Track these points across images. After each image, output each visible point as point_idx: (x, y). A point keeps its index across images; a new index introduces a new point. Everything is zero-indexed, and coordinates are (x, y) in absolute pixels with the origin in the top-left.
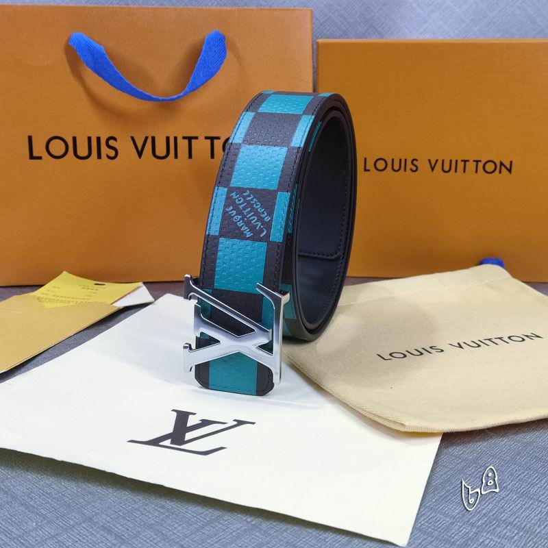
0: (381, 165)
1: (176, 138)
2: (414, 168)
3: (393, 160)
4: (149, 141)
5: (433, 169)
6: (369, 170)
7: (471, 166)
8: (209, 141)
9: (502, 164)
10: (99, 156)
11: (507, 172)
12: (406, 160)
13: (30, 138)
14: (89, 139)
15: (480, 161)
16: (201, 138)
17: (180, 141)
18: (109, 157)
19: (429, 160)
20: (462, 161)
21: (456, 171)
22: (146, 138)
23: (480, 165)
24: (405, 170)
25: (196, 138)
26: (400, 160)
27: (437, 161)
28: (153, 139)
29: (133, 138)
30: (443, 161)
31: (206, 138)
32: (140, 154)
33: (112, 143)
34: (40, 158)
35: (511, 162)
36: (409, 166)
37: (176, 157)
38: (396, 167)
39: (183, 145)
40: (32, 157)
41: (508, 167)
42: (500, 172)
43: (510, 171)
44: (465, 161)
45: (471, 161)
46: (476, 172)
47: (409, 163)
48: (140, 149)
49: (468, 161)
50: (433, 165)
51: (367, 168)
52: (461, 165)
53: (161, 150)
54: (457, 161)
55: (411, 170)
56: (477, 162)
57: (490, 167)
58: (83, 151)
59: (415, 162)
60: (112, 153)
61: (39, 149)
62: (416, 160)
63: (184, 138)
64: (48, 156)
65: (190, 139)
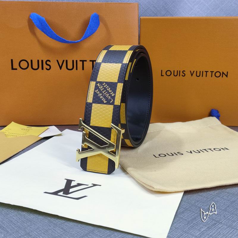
0: (169, 73)
1: (77, 61)
2: (184, 75)
3: (174, 71)
4: (65, 62)
5: (192, 75)
6: (163, 76)
7: (209, 74)
8: (91, 62)
9: (223, 73)
10: (43, 69)
11: (226, 77)
12: (180, 71)
13: (12, 60)
14: (38, 61)
15: (213, 72)
16: (88, 61)
17: (78, 62)
18: (47, 69)
19: (190, 71)
20: (205, 71)
21: (202, 76)
22: (64, 61)
23: (214, 73)
24: (180, 76)
25: (86, 61)
26: (177, 71)
27: (194, 71)
28: (67, 61)
29: (57, 61)
30: (197, 71)
31: (90, 61)
32: (61, 68)
33: (48, 63)
34: (16, 69)
35: (227, 72)
36: (181, 74)
37: (77, 69)
38: (176, 74)
39: (80, 64)
40: (13, 69)
41: (226, 75)
42: (222, 77)
43: (227, 76)
44: (207, 72)
45: (209, 72)
46: (212, 76)
47: (181, 72)
48: (61, 66)
49: (208, 72)
50: (192, 74)
51: (162, 75)
52: (205, 73)
53: (70, 66)
54: (203, 72)
55: (182, 75)
56: (212, 72)
57: (218, 74)
58: (35, 66)
59: (184, 72)
60: (48, 67)
61: (16, 65)
62: (185, 71)
63: (80, 61)
64: (20, 68)
65: (83, 61)
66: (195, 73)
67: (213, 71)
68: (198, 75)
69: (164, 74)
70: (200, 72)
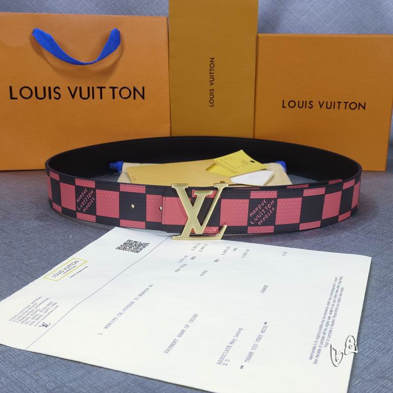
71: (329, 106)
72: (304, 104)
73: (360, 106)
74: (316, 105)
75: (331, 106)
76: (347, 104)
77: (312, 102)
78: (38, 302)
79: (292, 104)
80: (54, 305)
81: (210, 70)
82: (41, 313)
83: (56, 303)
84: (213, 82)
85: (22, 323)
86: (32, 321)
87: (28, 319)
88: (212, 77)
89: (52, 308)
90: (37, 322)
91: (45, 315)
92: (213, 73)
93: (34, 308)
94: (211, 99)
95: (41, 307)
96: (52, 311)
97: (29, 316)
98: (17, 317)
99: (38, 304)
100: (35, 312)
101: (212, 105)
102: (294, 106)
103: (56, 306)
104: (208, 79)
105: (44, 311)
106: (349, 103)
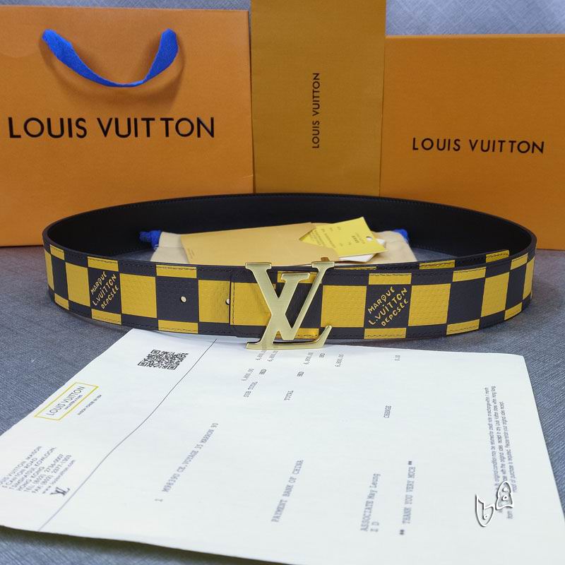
66: (479, 145)
67: (514, 140)
68: (485, 147)
69: (418, 145)
70: (489, 141)
71: (485, 148)
72: (447, 144)
73: (535, 147)
74: (464, 145)
75: (489, 147)
76: (514, 144)
77: (459, 140)
78: (39, 456)
79: (428, 144)
80: (66, 459)
81: (314, 92)
82: (46, 473)
83: (69, 457)
84: (317, 110)
85: (19, 490)
86: (36, 485)
87: (27, 483)
88: (316, 103)
89: (65, 465)
90: (45, 487)
91: (56, 475)
92: (318, 97)
93: (33, 466)
94: (316, 136)
95: (46, 464)
96: (66, 469)
97: (29, 478)
98: (8, 481)
99: (39, 459)
100: (38, 472)
101: (316, 145)
102: (430, 148)
103: (69, 461)
104: (311, 105)
105: (52, 469)
106: (518, 143)
